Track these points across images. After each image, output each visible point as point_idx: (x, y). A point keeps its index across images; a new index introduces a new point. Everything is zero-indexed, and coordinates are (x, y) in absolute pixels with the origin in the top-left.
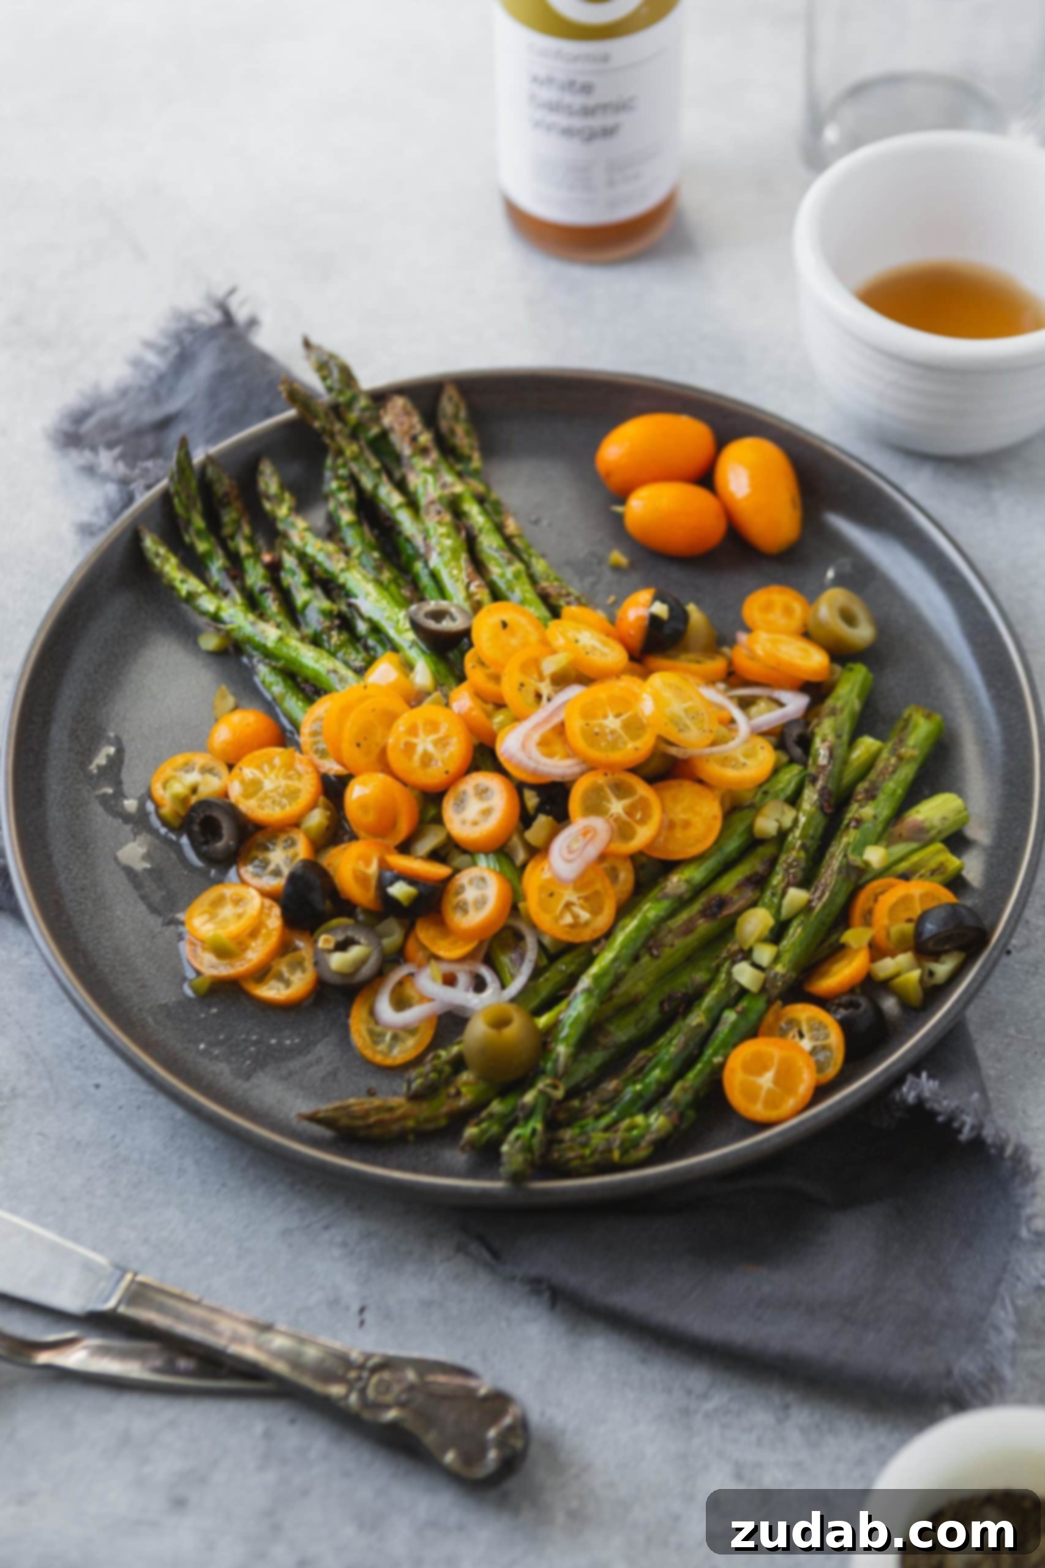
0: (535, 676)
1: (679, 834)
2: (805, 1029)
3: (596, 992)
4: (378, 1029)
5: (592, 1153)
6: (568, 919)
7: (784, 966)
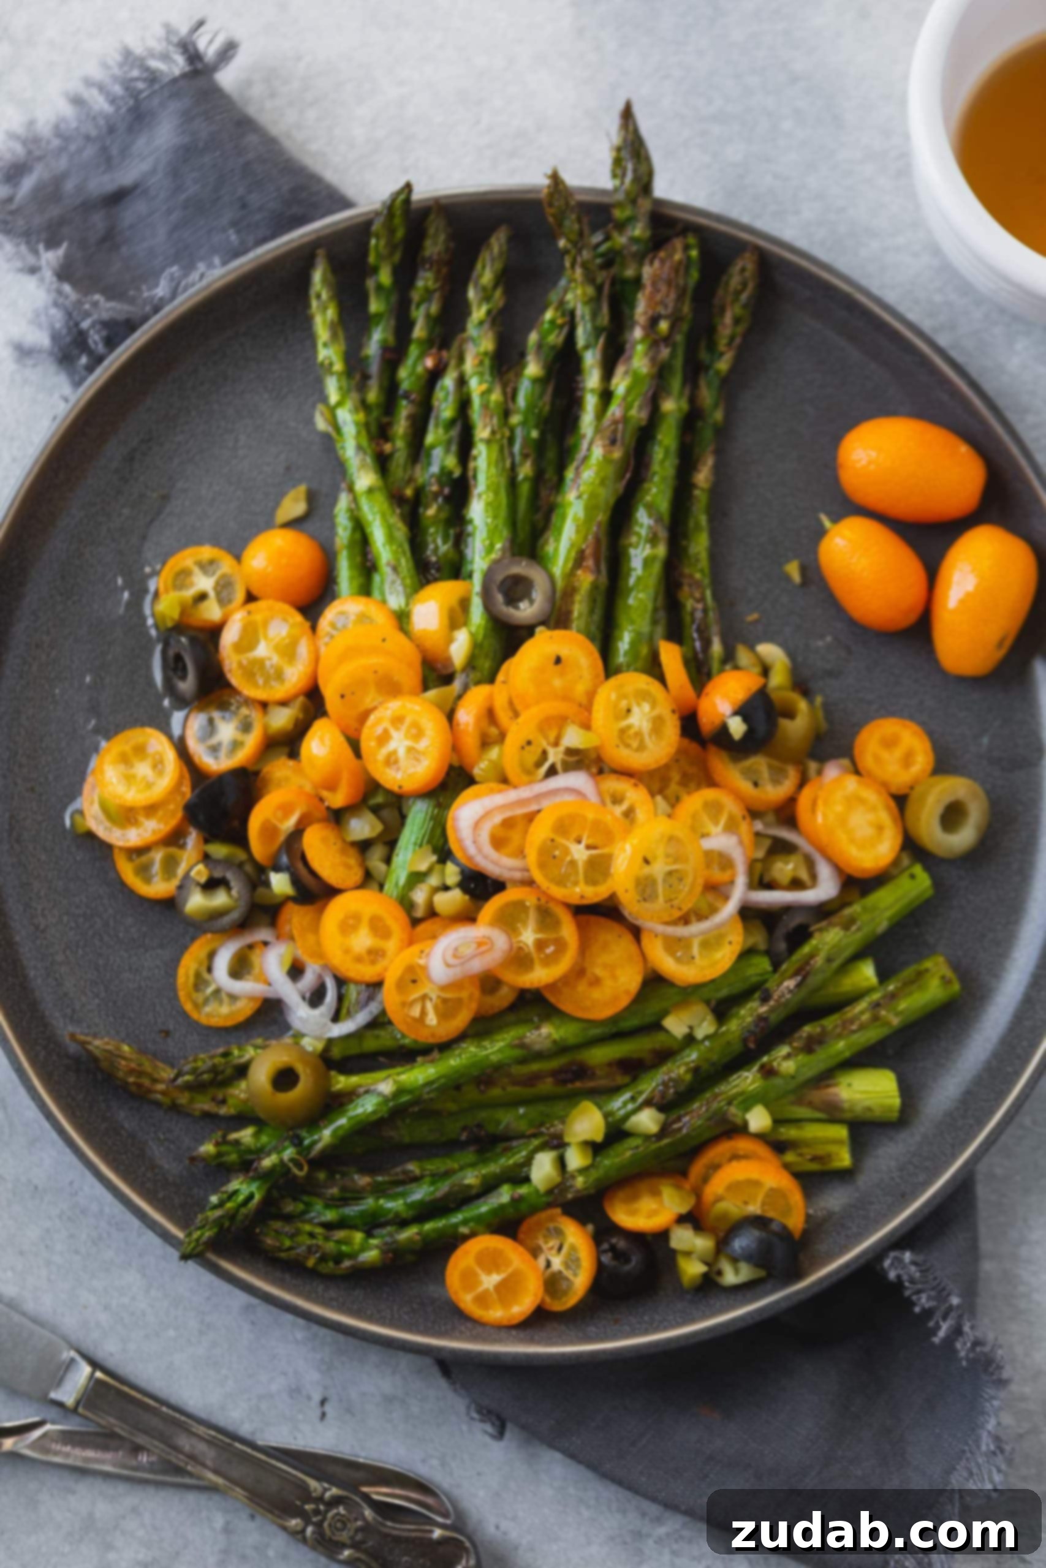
0: (552, 735)
1: (582, 987)
2: (566, 1250)
3: (391, 1104)
4: (206, 975)
5: (290, 1249)
6: (416, 1012)
7: (585, 1183)
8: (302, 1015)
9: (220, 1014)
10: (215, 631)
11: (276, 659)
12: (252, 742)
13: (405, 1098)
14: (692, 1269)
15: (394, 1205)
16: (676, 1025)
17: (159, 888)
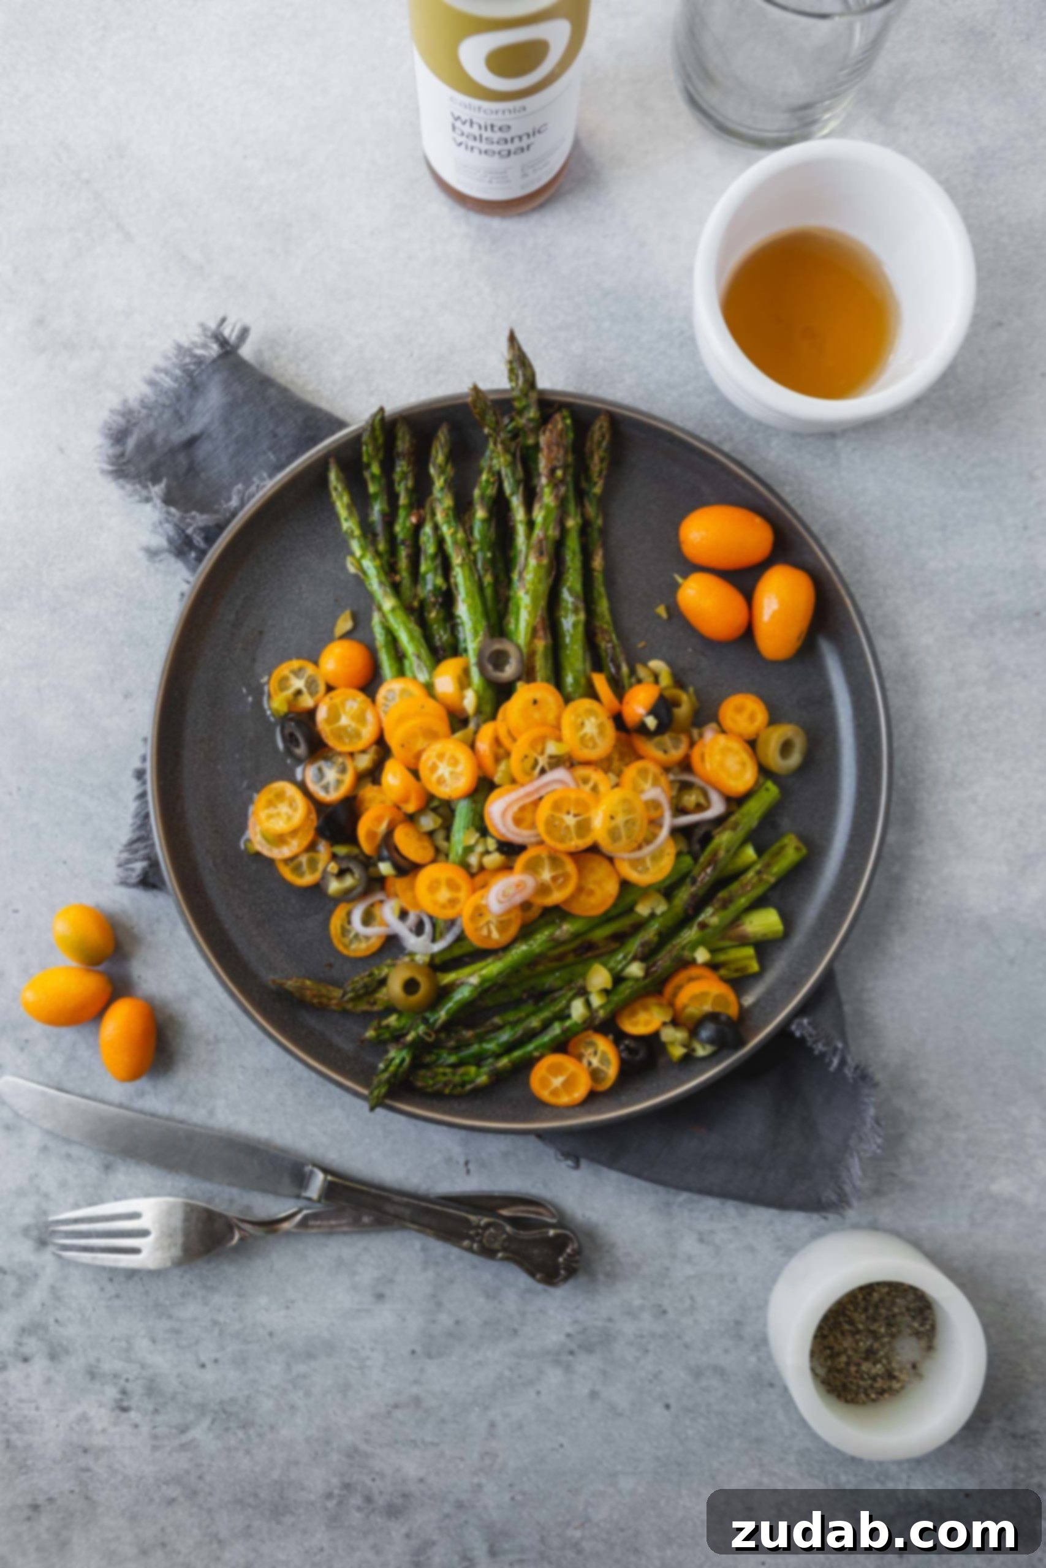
0: (539, 748)
1: (583, 898)
2: (599, 1054)
3: (479, 989)
4: (348, 927)
5: (433, 1085)
6: (485, 932)
7: (604, 1013)
8: (412, 942)
9: (360, 949)
10: (312, 713)
11: (354, 725)
12: (348, 779)
13: (487, 985)
14: (677, 1052)
15: (491, 1046)
16: (643, 909)
17: (308, 879)
